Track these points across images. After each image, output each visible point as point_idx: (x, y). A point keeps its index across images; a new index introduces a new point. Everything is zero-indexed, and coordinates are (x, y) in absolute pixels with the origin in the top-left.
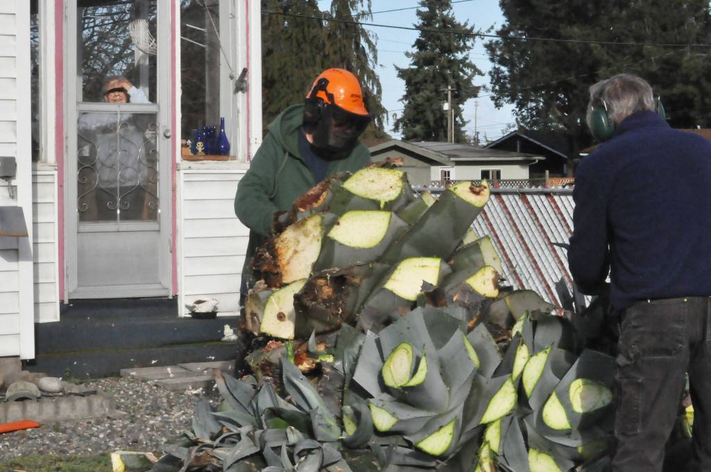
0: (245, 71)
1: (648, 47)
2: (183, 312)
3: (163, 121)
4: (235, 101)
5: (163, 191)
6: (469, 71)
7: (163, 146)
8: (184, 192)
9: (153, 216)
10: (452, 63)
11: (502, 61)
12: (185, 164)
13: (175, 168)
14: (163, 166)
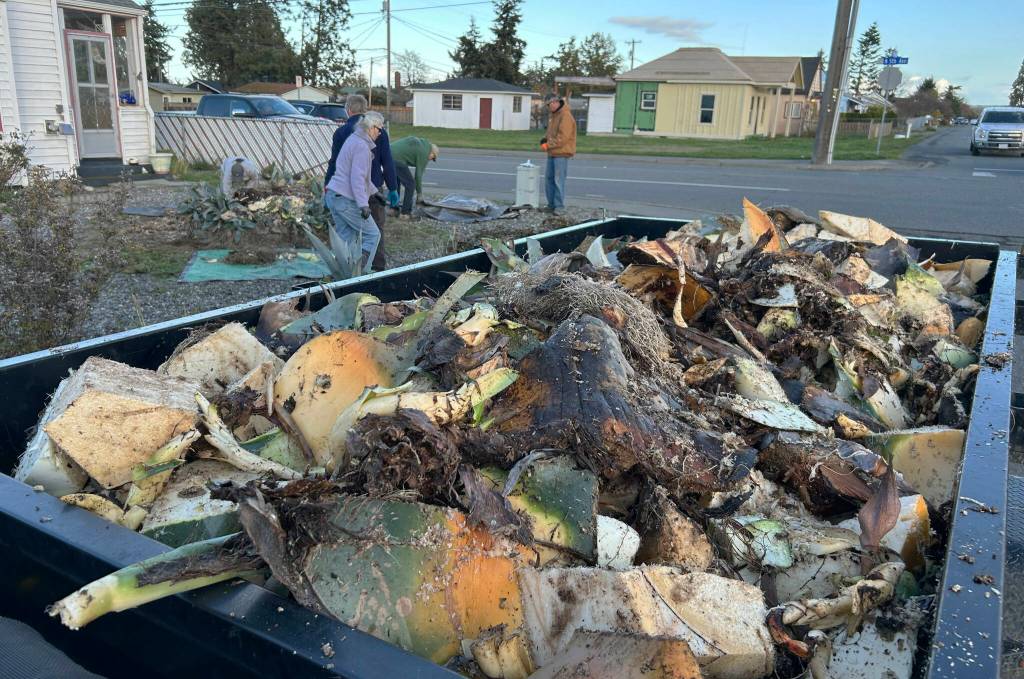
0: (141, 73)
1: (256, 46)
2: (125, 163)
3: (111, 91)
4: (137, 84)
5: (113, 117)
6: (167, 48)
7: (112, 100)
8: (121, 119)
9: (110, 127)
10: (159, 44)
11: (189, 47)
12: (121, 107)
13: (118, 109)
14: (113, 109)
